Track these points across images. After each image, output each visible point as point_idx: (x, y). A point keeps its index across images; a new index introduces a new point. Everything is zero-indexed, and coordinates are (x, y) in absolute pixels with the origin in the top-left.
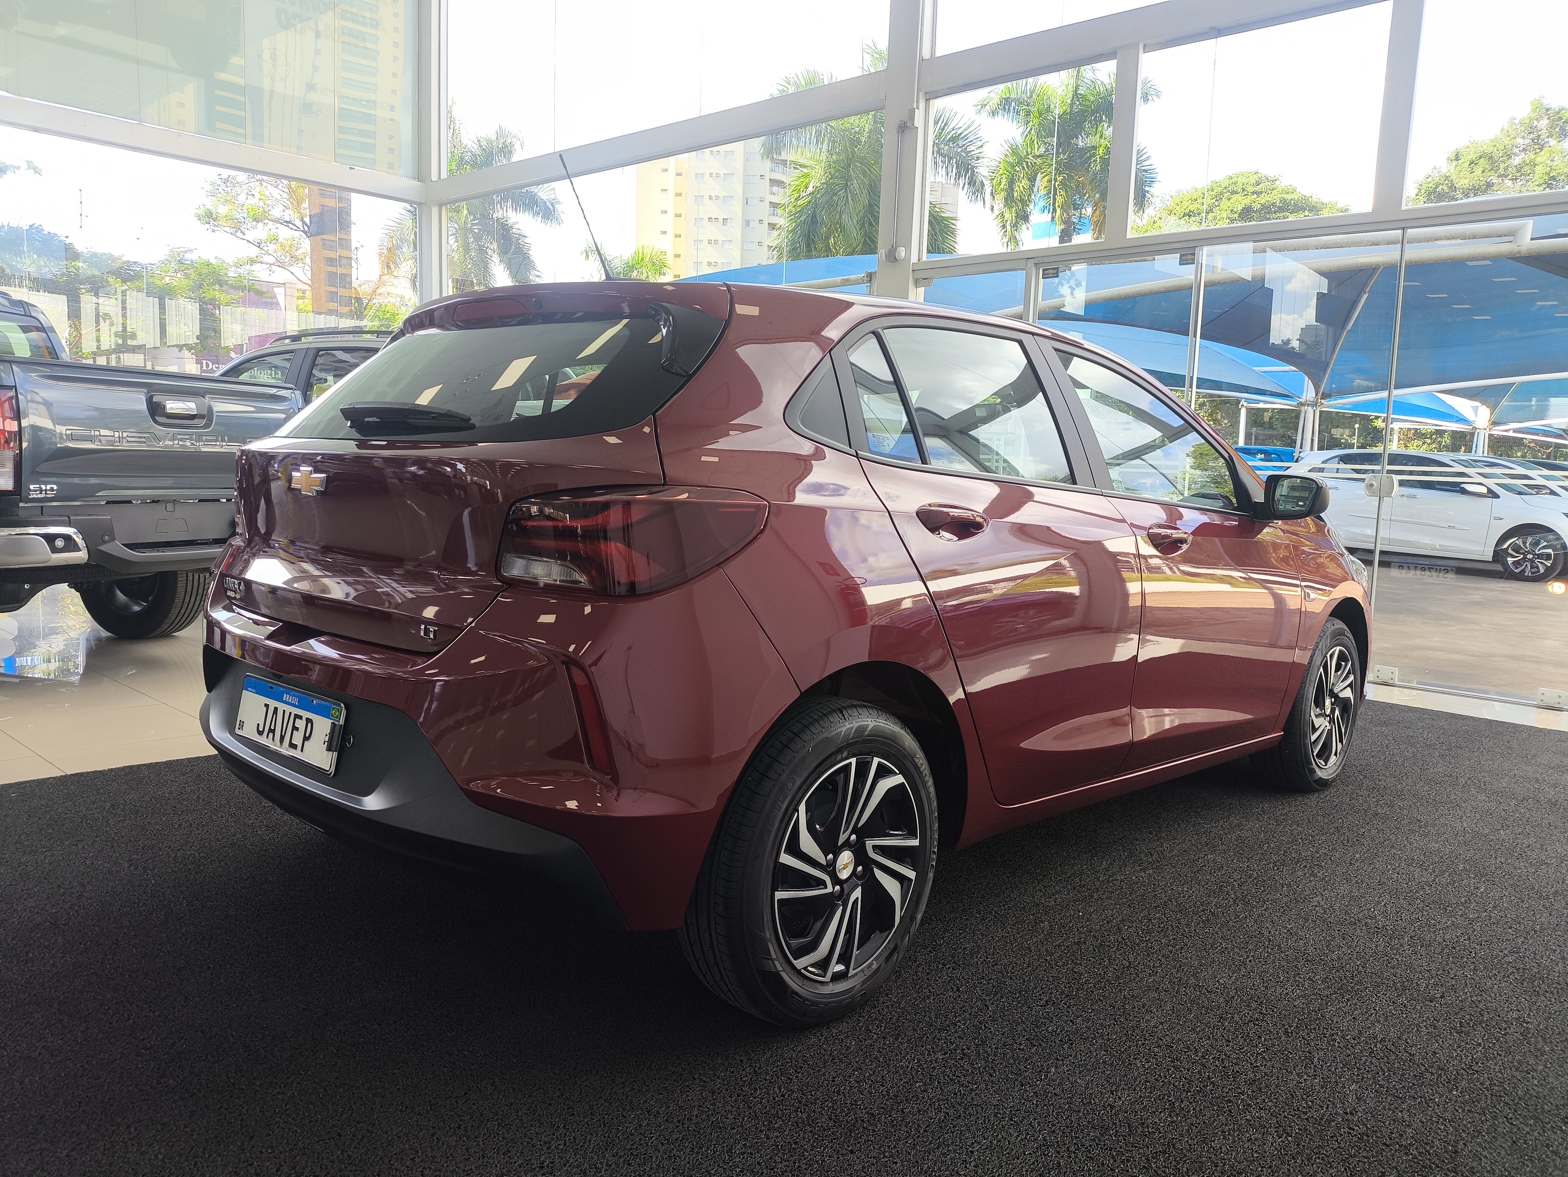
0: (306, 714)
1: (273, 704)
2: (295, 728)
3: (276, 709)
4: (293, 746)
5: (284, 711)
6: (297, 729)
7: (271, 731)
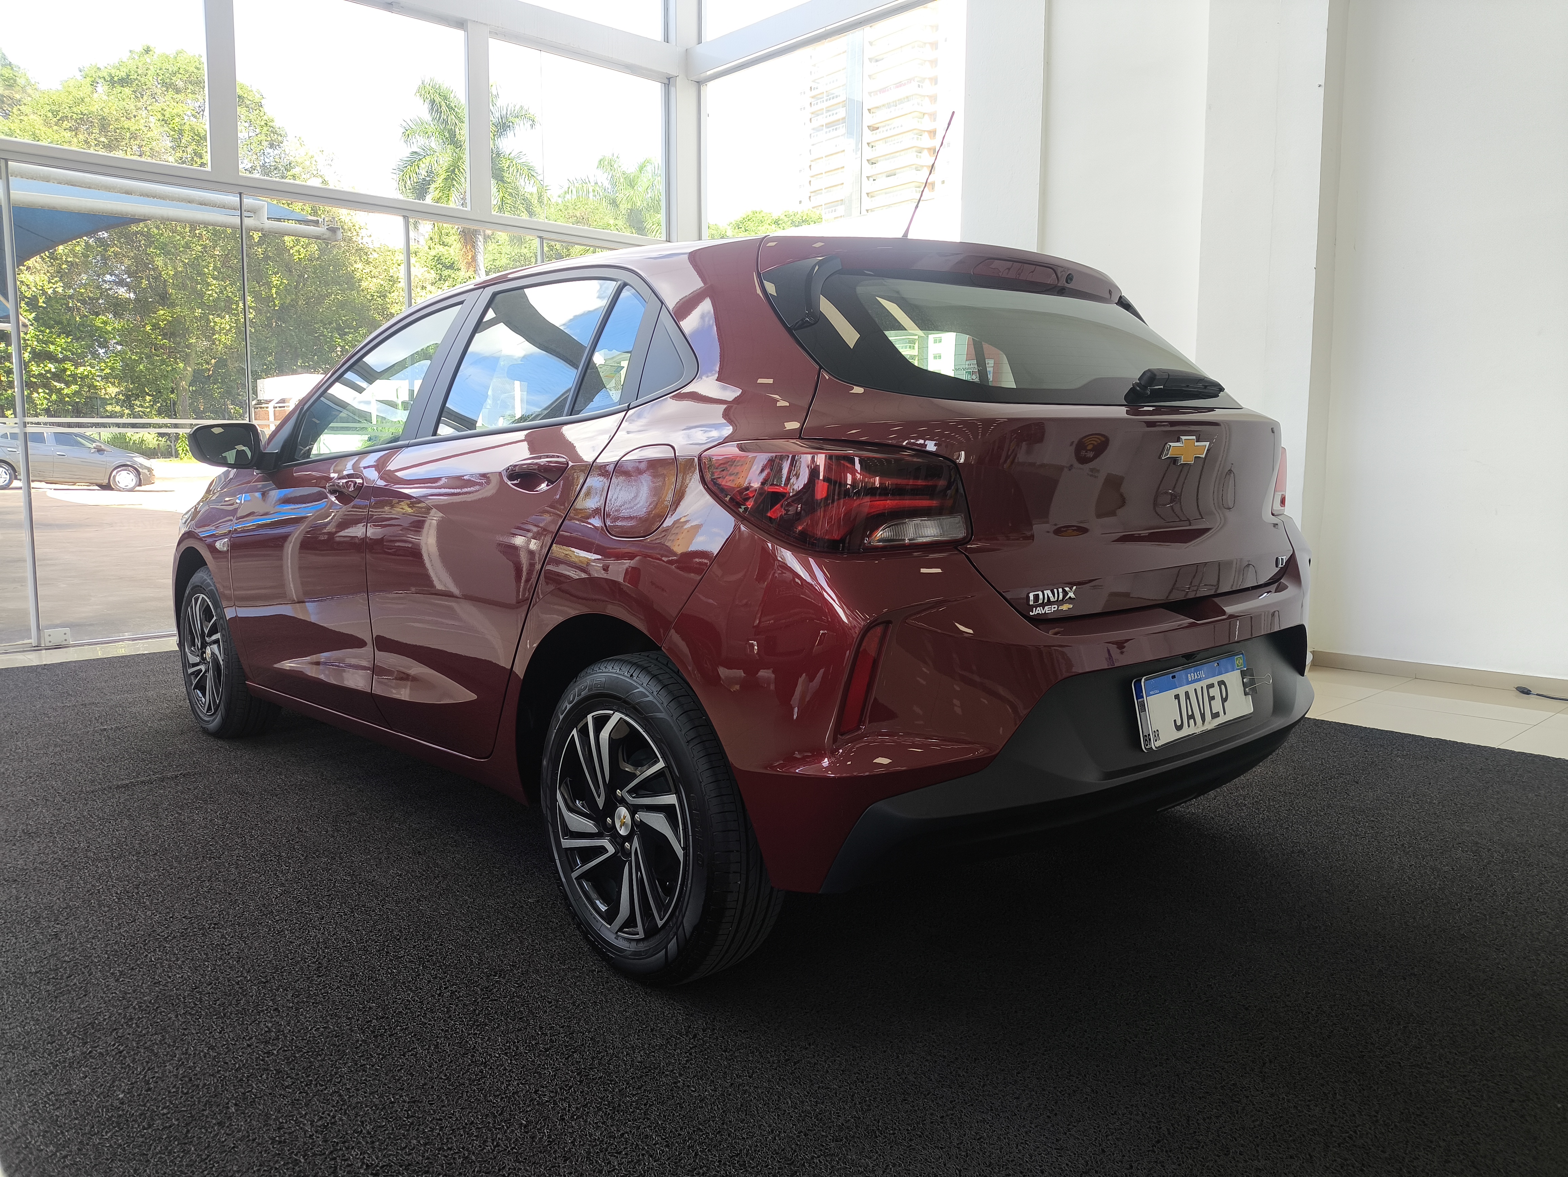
0: (1215, 680)
1: (1181, 691)
2: (1212, 698)
3: (1187, 694)
4: (1215, 715)
5: (1195, 690)
6: (1213, 698)
7: (1191, 717)
